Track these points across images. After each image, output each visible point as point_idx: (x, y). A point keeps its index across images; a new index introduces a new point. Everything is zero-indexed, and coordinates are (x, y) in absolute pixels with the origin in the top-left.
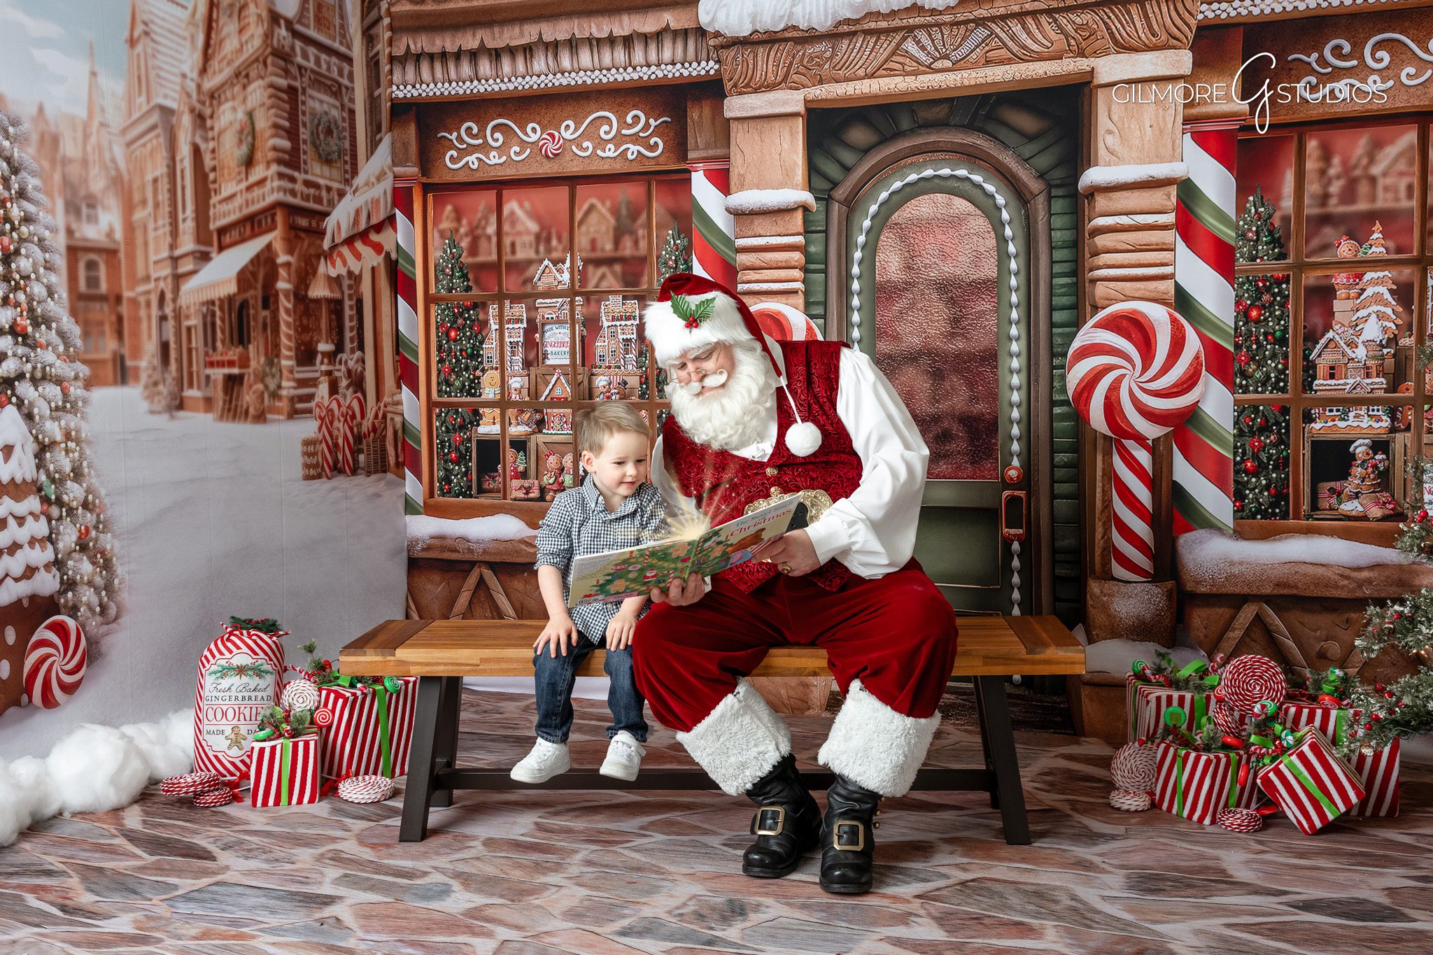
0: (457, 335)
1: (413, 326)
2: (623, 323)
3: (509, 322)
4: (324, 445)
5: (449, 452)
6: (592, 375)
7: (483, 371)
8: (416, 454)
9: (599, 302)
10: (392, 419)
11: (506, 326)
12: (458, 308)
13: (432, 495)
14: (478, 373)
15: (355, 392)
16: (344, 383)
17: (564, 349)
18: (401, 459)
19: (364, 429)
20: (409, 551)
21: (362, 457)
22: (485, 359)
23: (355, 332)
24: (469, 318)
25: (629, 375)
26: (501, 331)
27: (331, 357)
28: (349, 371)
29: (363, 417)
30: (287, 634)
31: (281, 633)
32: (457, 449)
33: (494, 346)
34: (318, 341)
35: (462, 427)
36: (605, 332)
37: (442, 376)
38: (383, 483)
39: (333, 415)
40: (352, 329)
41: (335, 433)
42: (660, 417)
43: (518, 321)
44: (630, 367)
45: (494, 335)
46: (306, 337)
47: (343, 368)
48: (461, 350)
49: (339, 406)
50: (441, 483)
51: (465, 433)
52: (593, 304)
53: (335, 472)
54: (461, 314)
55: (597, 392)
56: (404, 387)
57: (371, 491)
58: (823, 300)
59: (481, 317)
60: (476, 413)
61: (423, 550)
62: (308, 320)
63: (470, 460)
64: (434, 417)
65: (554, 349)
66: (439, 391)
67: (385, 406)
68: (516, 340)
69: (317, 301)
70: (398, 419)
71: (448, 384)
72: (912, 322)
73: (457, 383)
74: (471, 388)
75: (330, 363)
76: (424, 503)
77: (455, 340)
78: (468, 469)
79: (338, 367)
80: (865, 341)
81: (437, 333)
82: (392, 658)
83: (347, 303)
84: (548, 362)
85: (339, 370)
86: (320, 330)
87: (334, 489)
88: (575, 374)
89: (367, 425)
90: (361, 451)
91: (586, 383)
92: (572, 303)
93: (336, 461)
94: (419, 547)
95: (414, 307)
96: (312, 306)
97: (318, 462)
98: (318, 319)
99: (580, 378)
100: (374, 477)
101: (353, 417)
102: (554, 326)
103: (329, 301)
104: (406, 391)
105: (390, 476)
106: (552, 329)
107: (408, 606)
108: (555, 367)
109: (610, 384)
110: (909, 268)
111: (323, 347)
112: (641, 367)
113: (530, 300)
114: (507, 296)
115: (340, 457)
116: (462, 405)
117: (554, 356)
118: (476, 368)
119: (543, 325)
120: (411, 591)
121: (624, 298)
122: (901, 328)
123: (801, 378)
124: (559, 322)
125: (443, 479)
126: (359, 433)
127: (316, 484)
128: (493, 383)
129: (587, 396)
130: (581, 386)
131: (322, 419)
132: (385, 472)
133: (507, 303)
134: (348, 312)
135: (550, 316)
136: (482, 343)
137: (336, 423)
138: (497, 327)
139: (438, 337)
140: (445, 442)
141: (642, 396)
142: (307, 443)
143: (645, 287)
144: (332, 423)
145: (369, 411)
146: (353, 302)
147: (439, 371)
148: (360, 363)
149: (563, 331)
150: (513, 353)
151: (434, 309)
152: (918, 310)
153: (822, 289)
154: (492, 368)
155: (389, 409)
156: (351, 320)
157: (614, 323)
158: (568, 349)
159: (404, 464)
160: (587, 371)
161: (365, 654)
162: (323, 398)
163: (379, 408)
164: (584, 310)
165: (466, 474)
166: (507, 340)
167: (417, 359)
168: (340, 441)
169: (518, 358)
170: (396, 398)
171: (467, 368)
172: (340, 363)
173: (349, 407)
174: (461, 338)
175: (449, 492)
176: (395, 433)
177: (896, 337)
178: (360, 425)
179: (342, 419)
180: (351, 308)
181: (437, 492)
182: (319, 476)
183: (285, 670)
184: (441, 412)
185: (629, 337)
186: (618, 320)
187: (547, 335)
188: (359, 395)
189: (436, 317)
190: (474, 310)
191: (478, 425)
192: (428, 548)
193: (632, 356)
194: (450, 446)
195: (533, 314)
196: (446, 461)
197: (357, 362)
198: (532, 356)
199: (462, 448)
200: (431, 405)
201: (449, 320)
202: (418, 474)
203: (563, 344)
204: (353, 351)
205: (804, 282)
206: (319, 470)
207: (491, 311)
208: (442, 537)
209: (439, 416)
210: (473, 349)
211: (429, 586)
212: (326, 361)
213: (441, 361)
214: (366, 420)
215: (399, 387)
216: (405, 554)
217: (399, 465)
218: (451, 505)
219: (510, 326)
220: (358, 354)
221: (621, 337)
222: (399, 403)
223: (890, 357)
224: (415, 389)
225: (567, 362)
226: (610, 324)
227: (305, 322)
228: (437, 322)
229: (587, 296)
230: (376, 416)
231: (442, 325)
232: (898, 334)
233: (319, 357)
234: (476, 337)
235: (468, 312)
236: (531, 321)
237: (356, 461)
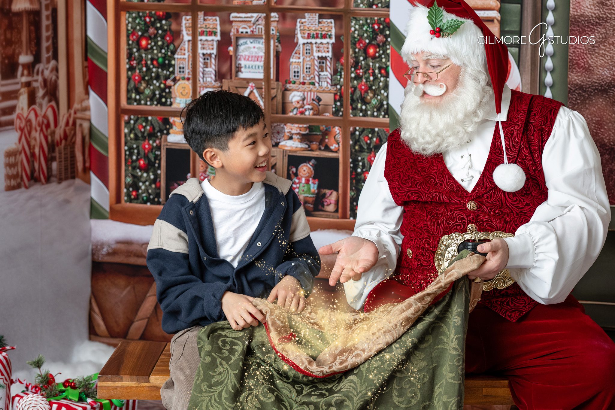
0: (148, 44)
1: (103, 32)
2: (319, 41)
3: (202, 33)
4: (23, 155)
5: (138, 160)
6: (286, 90)
7: (175, 80)
8: (104, 160)
9: (295, 19)
10: (81, 125)
11: (200, 38)
12: (150, 17)
13: (118, 199)
14: (169, 82)
15: (50, 101)
16: (40, 93)
17: (258, 63)
18: (87, 165)
19: (57, 137)
20: (93, 255)
21: (55, 165)
22: (177, 70)
23: (50, 42)
24: (161, 28)
25: (324, 91)
26: (194, 43)
27: (30, 68)
28: (45, 81)
29: (56, 125)
30: (13, 348)
31: (8, 348)
32: (146, 157)
33: (186, 57)
34: (20, 54)
35: (152, 135)
36: (300, 48)
37: (132, 84)
38: (72, 189)
39: (31, 126)
40: (48, 39)
41: (33, 143)
42: (353, 134)
43: (211, 33)
44: (324, 84)
45: (186, 46)
46: (9, 51)
47: (40, 78)
48: (152, 60)
49: (36, 115)
50: (128, 189)
51: (154, 141)
52: (289, 22)
53: (32, 182)
54: (153, 24)
55: (290, 107)
56: (92, 94)
57: (61, 197)
58: (518, 29)
59: (174, 27)
60: (166, 122)
61: (109, 254)
62: (12, 33)
63: (159, 167)
64: (123, 124)
65: (248, 63)
66: (129, 99)
67: (75, 113)
68: (209, 52)
69: (19, 14)
70: (86, 125)
71: (138, 92)
72: (603, 55)
73: (147, 92)
74: (161, 97)
75: (29, 74)
76: (111, 208)
77: (146, 49)
78: (157, 176)
79: (35, 77)
80: (558, 70)
81: (128, 41)
82: (146, 384)
83: (45, 13)
84: (242, 75)
85: (36, 81)
86: (21, 42)
87: (31, 197)
88: (269, 88)
89: (59, 132)
90: (53, 159)
91: (279, 97)
92: (267, 19)
93: (33, 171)
94: (105, 251)
95: (104, 13)
96: (15, 19)
97: (18, 173)
98: (20, 32)
99: (273, 92)
100: (64, 184)
101: (48, 126)
102: (248, 41)
103: (29, 13)
104: (94, 98)
105: (78, 182)
106: (246, 43)
107: (91, 309)
108: (248, 81)
109: (303, 100)
110: (602, 3)
111: (24, 59)
112: (336, 85)
113: (224, 14)
114: (201, 9)
115: (36, 166)
116: (152, 113)
117: (247, 70)
118: (167, 78)
119: (237, 39)
120: (95, 295)
121: (321, 17)
122: (593, 61)
123: (520, 123)
124: (253, 36)
125: (131, 186)
126: (53, 141)
127: (16, 194)
128: (184, 93)
129: (280, 109)
130: (275, 101)
131: (22, 130)
132: (73, 177)
133: (201, 15)
134: (45, 22)
135: (244, 31)
136: (174, 52)
137: (33, 133)
138: (190, 38)
139: (128, 44)
140: (133, 148)
141: (336, 113)
142: (9, 154)
143: (341, 7)
144: (30, 133)
145: (61, 118)
146: (49, 12)
147: (129, 79)
148: (54, 72)
149: (257, 45)
150: (206, 65)
151: (125, 18)
152: (610, 44)
153: (517, 19)
154: (184, 79)
155: (79, 115)
156: (47, 30)
157: (309, 41)
158: (262, 64)
159: (90, 169)
160: (280, 86)
161: (121, 380)
162: (22, 109)
163: (70, 116)
164: (280, 26)
165: (154, 181)
166: (200, 51)
167: (106, 66)
168: (37, 150)
169: (211, 70)
170: (84, 104)
171: (158, 77)
172: (38, 74)
173: (45, 116)
174: (152, 48)
175: (137, 198)
176: (83, 139)
177: (588, 69)
178: (53, 133)
179: (38, 129)
180: (47, 18)
181: (124, 198)
182: (18, 187)
183: (12, 382)
184: (130, 119)
185: (324, 55)
186: (313, 37)
187: (241, 48)
188: (53, 103)
189: (127, 25)
190: (166, 20)
191: (168, 133)
192: (114, 253)
193: (327, 74)
194: (138, 154)
195: (227, 27)
196: (134, 168)
197: (52, 71)
198: (225, 68)
199: (151, 156)
200: (119, 112)
201: (140, 30)
202: (104, 178)
203: (257, 58)
204: (48, 61)
205: (500, 11)
206: (19, 180)
207: (184, 22)
208: (128, 243)
209: (128, 123)
210: (164, 58)
211: (114, 290)
212: (26, 72)
213: (131, 69)
214: (58, 128)
215: (87, 93)
216: (89, 258)
217: (86, 170)
218: (138, 211)
219: (204, 38)
220: (53, 63)
221: (316, 54)
222: (87, 109)
223: (581, 87)
224: (103, 96)
225: (261, 76)
226: (305, 41)
227: (9, 36)
228: (128, 30)
229: (283, 13)
230: (67, 124)
231: (133, 34)
232: (590, 66)
233: (20, 69)
234: (168, 46)
235: (160, 22)
236: (225, 35)
237: (49, 169)
